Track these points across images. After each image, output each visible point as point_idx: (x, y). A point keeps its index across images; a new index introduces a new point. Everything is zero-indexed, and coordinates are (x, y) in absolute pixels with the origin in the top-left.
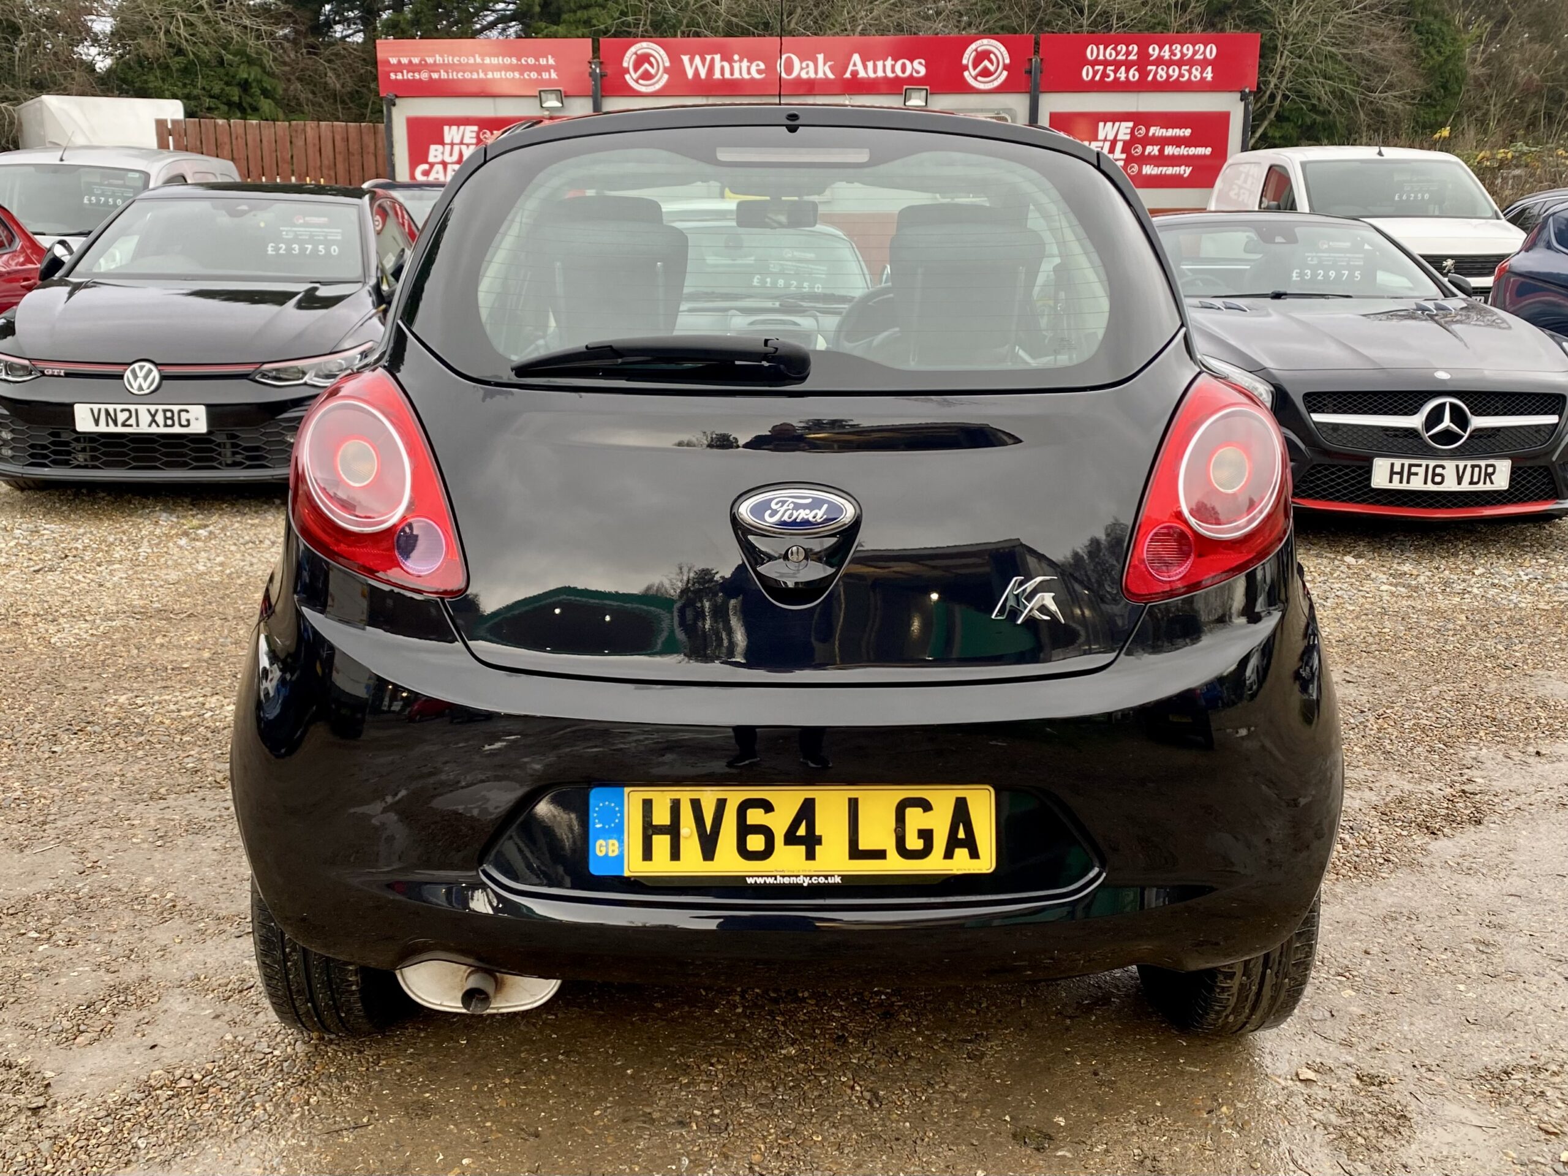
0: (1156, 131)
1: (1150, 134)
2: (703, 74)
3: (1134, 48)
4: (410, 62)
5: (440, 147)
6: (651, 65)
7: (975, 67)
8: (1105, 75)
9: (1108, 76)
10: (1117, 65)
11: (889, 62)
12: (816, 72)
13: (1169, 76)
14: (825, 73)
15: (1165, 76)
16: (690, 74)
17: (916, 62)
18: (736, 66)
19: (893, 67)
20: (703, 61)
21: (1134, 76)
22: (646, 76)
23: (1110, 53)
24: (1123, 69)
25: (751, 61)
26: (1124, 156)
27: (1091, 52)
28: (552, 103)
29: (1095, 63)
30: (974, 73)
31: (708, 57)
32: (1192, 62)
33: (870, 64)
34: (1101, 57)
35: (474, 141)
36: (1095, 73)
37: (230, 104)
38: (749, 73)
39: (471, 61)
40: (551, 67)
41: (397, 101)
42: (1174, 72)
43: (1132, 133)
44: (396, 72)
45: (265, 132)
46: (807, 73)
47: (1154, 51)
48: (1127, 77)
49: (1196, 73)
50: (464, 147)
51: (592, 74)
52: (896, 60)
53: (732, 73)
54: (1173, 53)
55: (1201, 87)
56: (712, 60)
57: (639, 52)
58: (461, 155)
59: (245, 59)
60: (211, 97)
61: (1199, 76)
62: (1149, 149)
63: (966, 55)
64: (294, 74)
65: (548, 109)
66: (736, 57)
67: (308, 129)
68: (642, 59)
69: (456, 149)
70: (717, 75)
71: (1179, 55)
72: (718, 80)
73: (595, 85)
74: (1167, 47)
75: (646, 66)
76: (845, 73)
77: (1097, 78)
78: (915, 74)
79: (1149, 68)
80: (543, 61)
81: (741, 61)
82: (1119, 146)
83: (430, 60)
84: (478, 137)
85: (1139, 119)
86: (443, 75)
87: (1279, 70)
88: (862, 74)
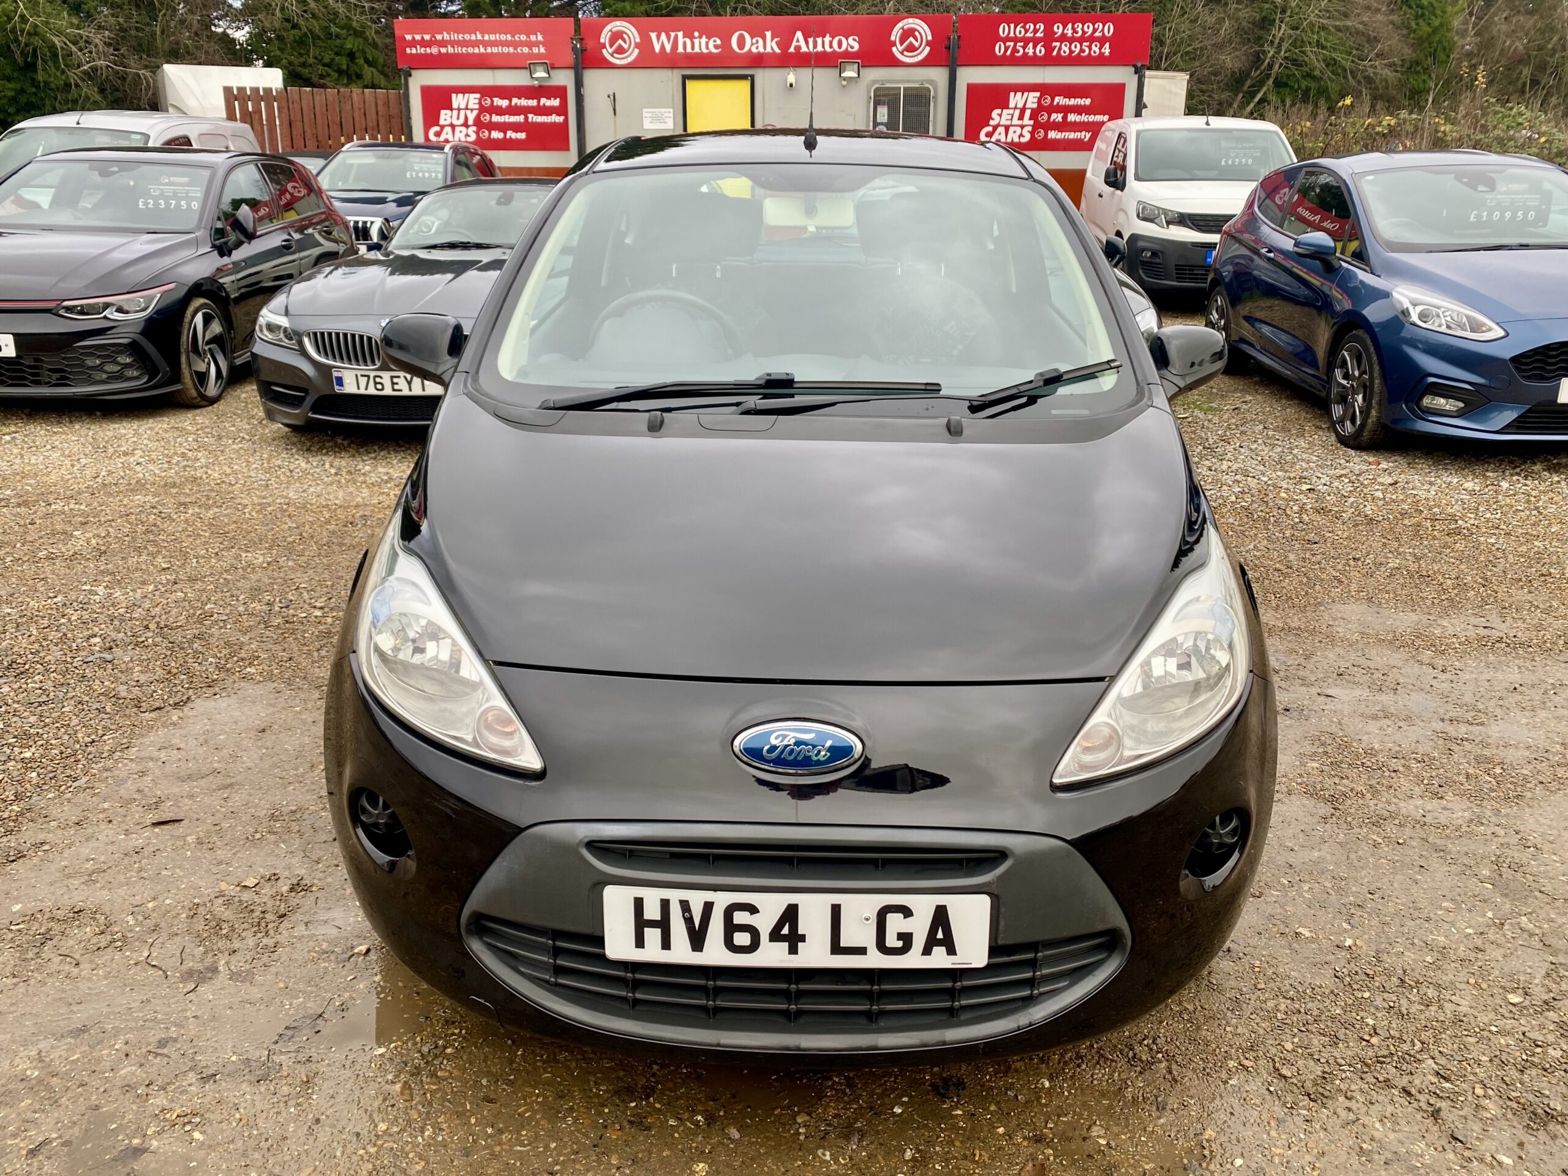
0: (1059, 100)
1: (1055, 103)
2: (668, 48)
3: (1041, 26)
4: (423, 39)
5: (448, 112)
6: (625, 42)
7: (902, 43)
8: (1014, 50)
9: (1018, 52)
10: (1026, 41)
11: (828, 39)
12: (765, 47)
13: (1071, 52)
14: (772, 48)
15: (1068, 52)
16: (657, 48)
17: (850, 39)
18: (696, 41)
19: (831, 43)
20: (668, 37)
21: (1041, 51)
22: (620, 50)
23: (1019, 31)
24: (1031, 45)
25: (709, 38)
26: (1032, 122)
27: (1003, 30)
28: (541, 74)
29: (1006, 40)
30: (900, 48)
31: (673, 34)
32: (1092, 39)
34: (1012, 34)
35: (477, 106)
36: (1006, 49)
38: (707, 48)
39: (473, 37)
40: (540, 42)
41: (413, 72)
42: (1076, 48)
43: (1039, 102)
44: (410, 47)
46: (758, 48)
47: (1058, 29)
49: (1095, 48)
50: (468, 112)
51: (574, 48)
52: (834, 37)
53: (693, 48)
54: (1075, 31)
55: (1100, 61)
56: (676, 37)
57: (614, 30)
58: (466, 119)
59: (351, 32)
61: (1098, 52)
62: (1054, 116)
63: (894, 33)
65: (537, 79)
66: (696, 34)
67: (354, 95)
68: (617, 36)
69: (462, 113)
70: (680, 50)
71: (1080, 33)
72: (681, 54)
73: (576, 58)
74: (1070, 25)
75: (620, 41)
76: (789, 48)
77: (1008, 53)
78: (849, 49)
79: (1054, 44)
80: (533, 38)
81: (700, 37)
82: (1028, 113)
83: (439, 37)
84: (480, 103)
85: (1045, 89)
86: (450, 50)
87: (1277, 41)
88: (804, 49)
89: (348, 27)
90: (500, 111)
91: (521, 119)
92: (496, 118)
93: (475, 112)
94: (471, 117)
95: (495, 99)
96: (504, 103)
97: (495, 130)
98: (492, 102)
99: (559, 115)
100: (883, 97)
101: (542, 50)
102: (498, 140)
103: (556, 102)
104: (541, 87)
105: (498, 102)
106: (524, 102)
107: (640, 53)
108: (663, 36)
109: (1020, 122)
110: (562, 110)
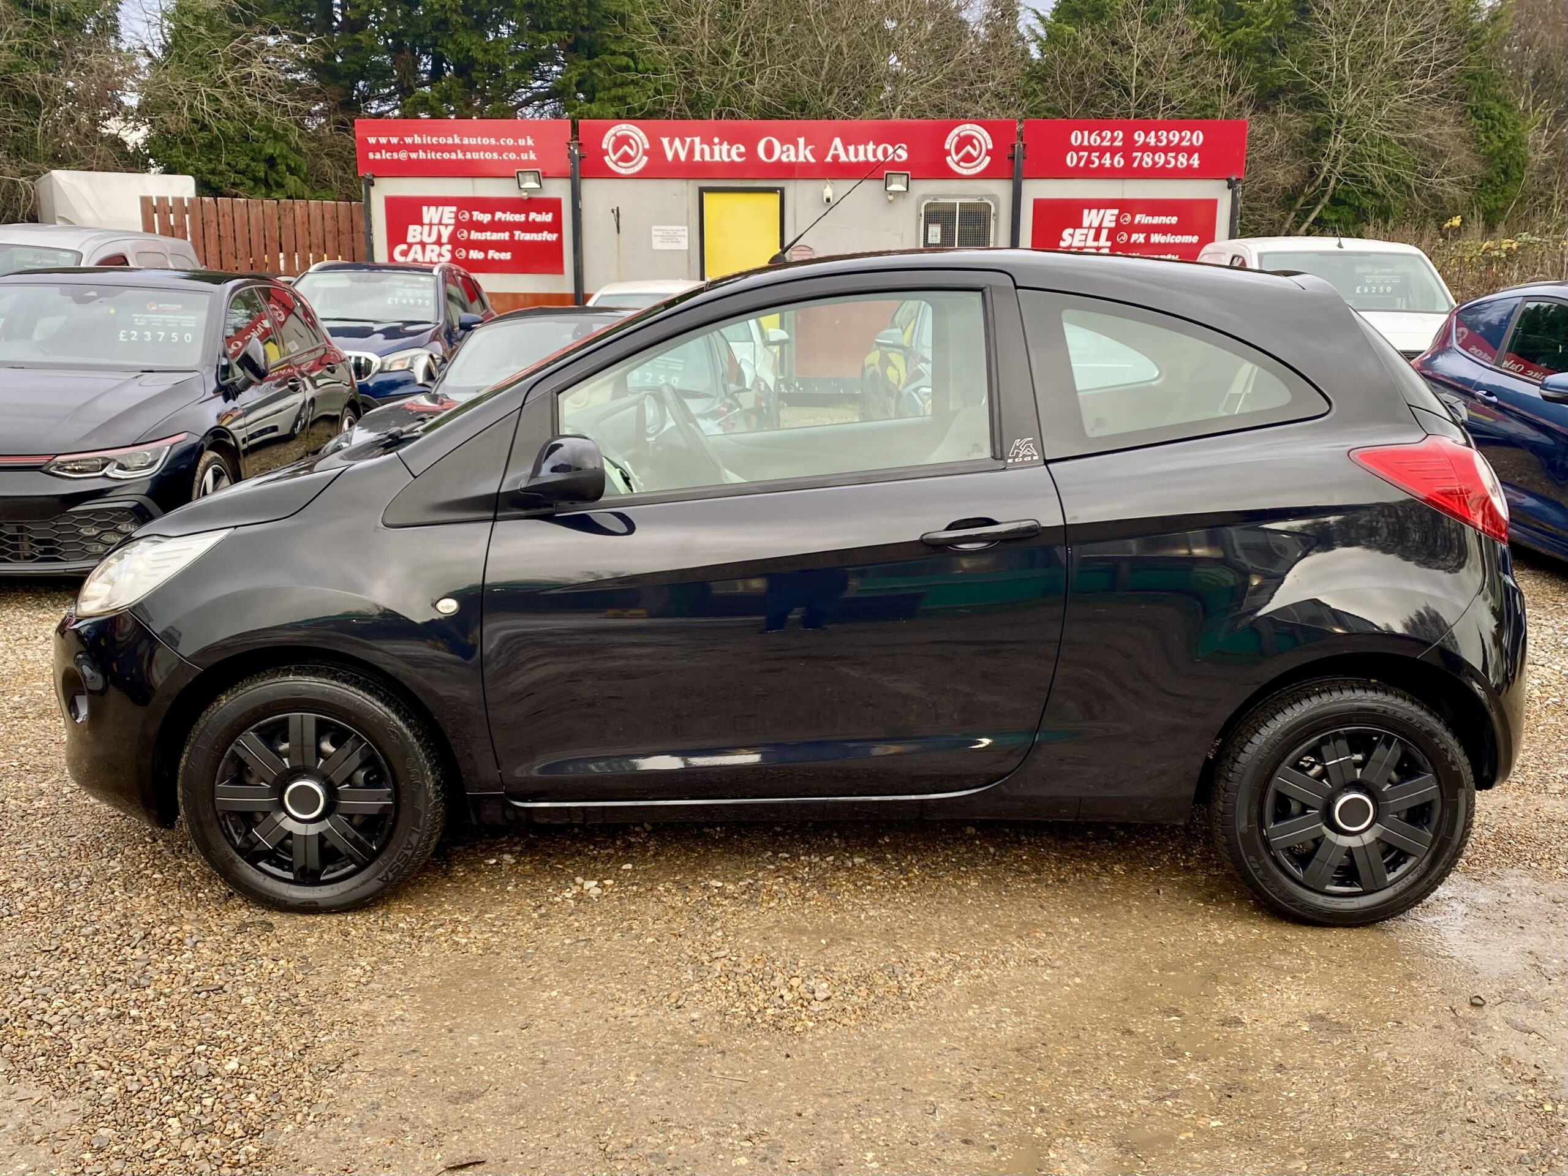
0: (1141, 219)
1: (1136, 222)
2: (683, 156)
3: (1120, 134)
4: (389, 141)
5: (418, 228)
6: (631, 146)
7: (957, 152)
8: (1089, 161)
9: (1093, 163)
10: (1102, 151)
11: (871, 146)
12: (797, 156)
14: (805, 157)
15: (1150, 163)
16: (670, 156)
17: (897, 147)
18: (716, 148)
19: (875, 151)
20: (683, 143)
21: (1119, 163)
22: (626, 158)
23: (1094, 139)
24: (1108, 155)
25: (731, 144)
26: (1109, 244)
27: (1076, 138)
28: (530, 184)
29: (1078, 149)
30: (956, 158)
31: (688, 140)
32: (1178, 149)
33: (851, 149)
34: (1086, 143)
35: (453, 221)
36: (1080, 159)
37: (256, 180)
38: (729, 156)
39: (450, 141)
40: (530, 148)
41: (376, 180)
42: (1160, 159)
43: (1117, 220)
44: (374, 152)
45: (253, 211)
46: (788, 156)
47: (1139, 137)
48: (1112, 164)
49: (1183, 160)
50: (442, 228)
51: (571, 155)
52: (877, 144)
53: (712, 156)
54: (1158, 140)
55: (1187, 174)
56: (692, 142)
57: (618, 134)
58: (439, 236)
59: (271, 135)
60: (236, 172)
61: (1185, 163)
62: (1134, 237)
63: (948, 140)
64: (322, 150)
65: (526, 190)
66: (716, 140)
67: (297, 207)
68: (622, 141)
69: (435, 229)
70: (697, 158)
71: (1165, 142)
72: (697, 162)
73: (574, 166)
74: (1153, 133)
75: (626, 148)
76: (826, 156)
77: (1082, 164)
78: (896, 159)
79: (1135, 154)
80: (521, 142)
81: (721, 143)
82: (1104, 233)
83: (408, 140)
84: (456, 218)
85: (1124, 206)
86: (422, 155)
87: (1333, 154)
88: (843, 158)
89: (269, 129)
90: (480, 227)
91: (506, 236)
92: (475, 236)
93: (451, 228)
94: (446, 233)
95: (475, 213)
96: (486, 218)
97: (474, 249)
98: (471, 216)
99: (551, 232)
100: (935, 215)
101: (533, 156)
102: (478, 260)
103: (548, 218)
104: (530, 199)
105: (477, 216)
106: (509, 217)
107: (648, 161)
108: (677, 142)
109: (1095, 244)
110: (556, 226)
